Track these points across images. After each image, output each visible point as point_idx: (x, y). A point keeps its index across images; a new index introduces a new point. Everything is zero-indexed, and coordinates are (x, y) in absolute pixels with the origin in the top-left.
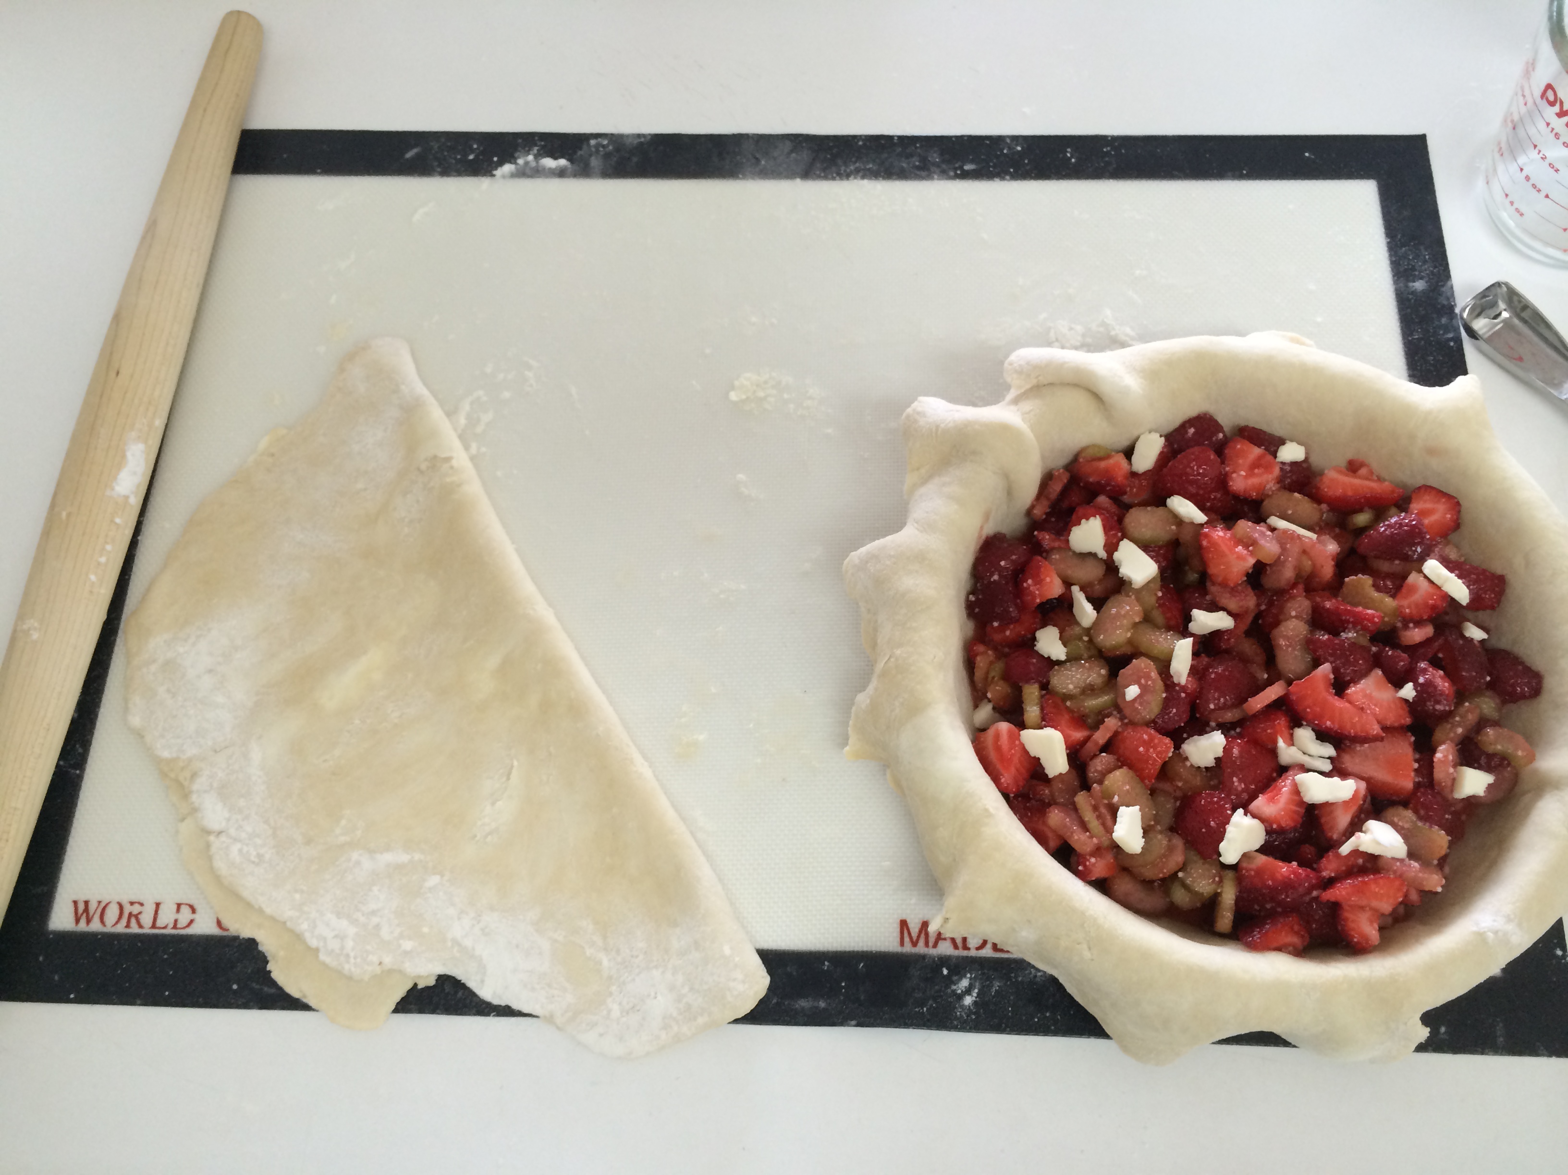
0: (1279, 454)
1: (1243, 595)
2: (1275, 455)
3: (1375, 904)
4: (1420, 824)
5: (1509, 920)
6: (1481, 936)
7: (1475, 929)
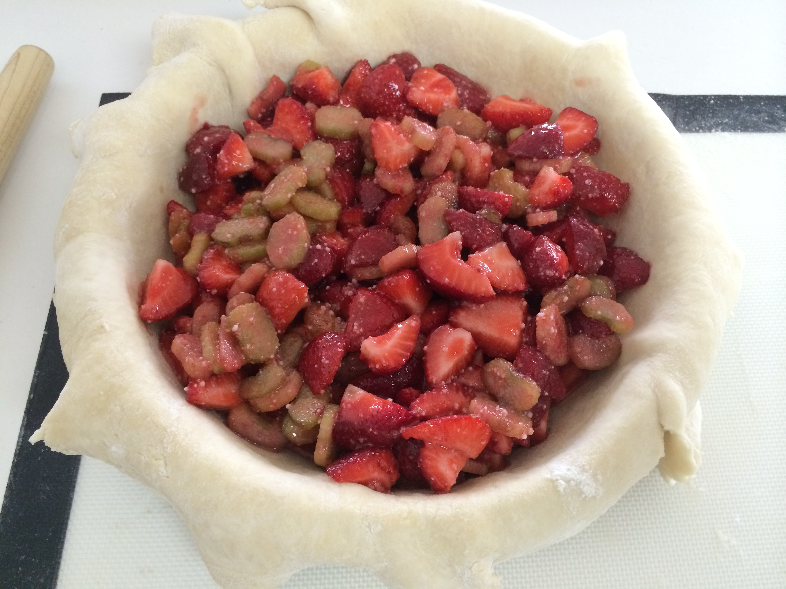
1: (403, 178)
3: (459, 445)
4: (516, 374)
5: (583, 470)
6: (553, 482)
7: (549, 476)
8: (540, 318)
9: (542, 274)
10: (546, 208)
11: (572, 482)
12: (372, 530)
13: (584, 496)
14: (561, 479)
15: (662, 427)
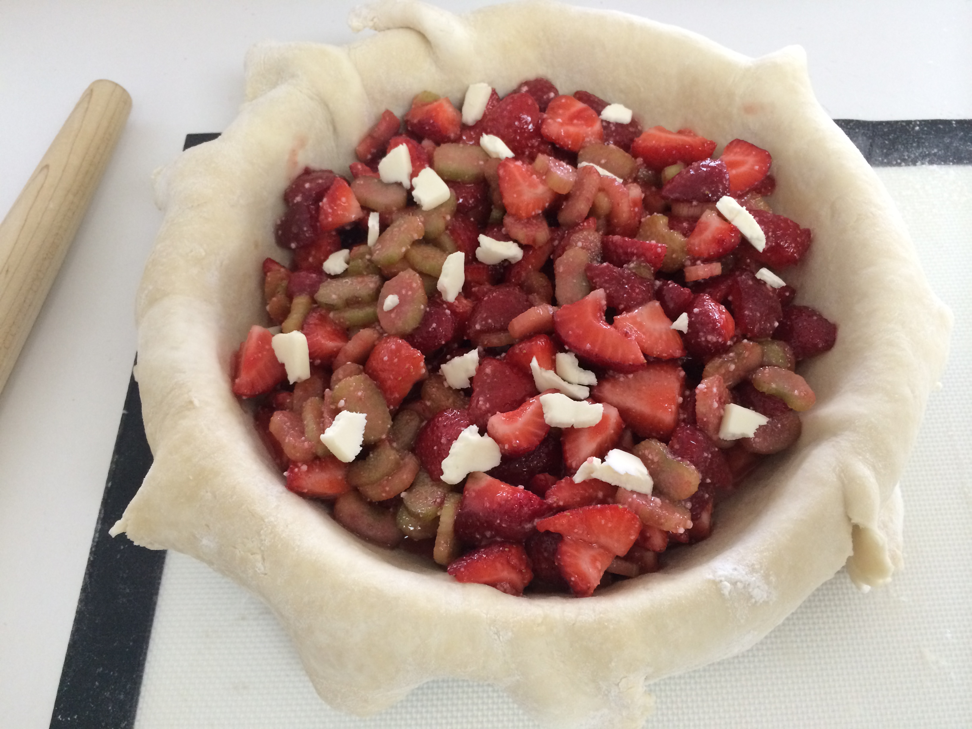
0: (603, 113)
1: (537, 227)
2: (599, 113)
3: (603, 540)
4: (670, 456)
5: (753, 570)
6: (716, 584)
7: (711, 577)
8: (701, 390)
9: (703, 339)
10: (708, 260)
11: (739, 584)
12: (501, 638)
13: (753, 601)
14: (726, 581)
15: (850, 519)
